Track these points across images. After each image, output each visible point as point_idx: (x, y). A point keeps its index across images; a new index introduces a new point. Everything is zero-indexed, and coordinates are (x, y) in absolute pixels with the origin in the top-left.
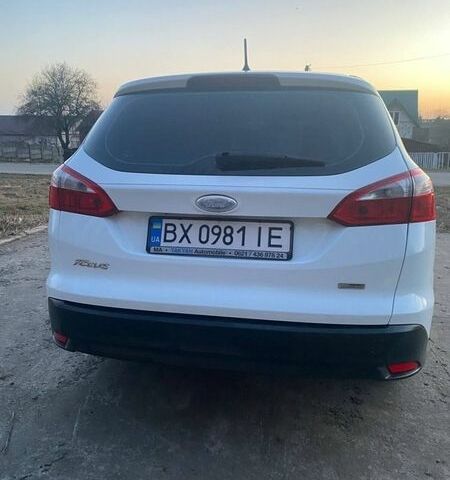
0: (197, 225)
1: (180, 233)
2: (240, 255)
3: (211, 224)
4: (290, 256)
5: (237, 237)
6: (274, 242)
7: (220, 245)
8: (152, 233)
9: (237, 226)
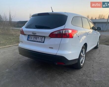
0: (33, 36)
1: (31, 38)
2: (37, 42)
3: (35, 36)
4: (43, 42)
5: (37, 39)
6: (42, 40)
7: (35, 40)
8: (28, 37)
9: (38, 37)
